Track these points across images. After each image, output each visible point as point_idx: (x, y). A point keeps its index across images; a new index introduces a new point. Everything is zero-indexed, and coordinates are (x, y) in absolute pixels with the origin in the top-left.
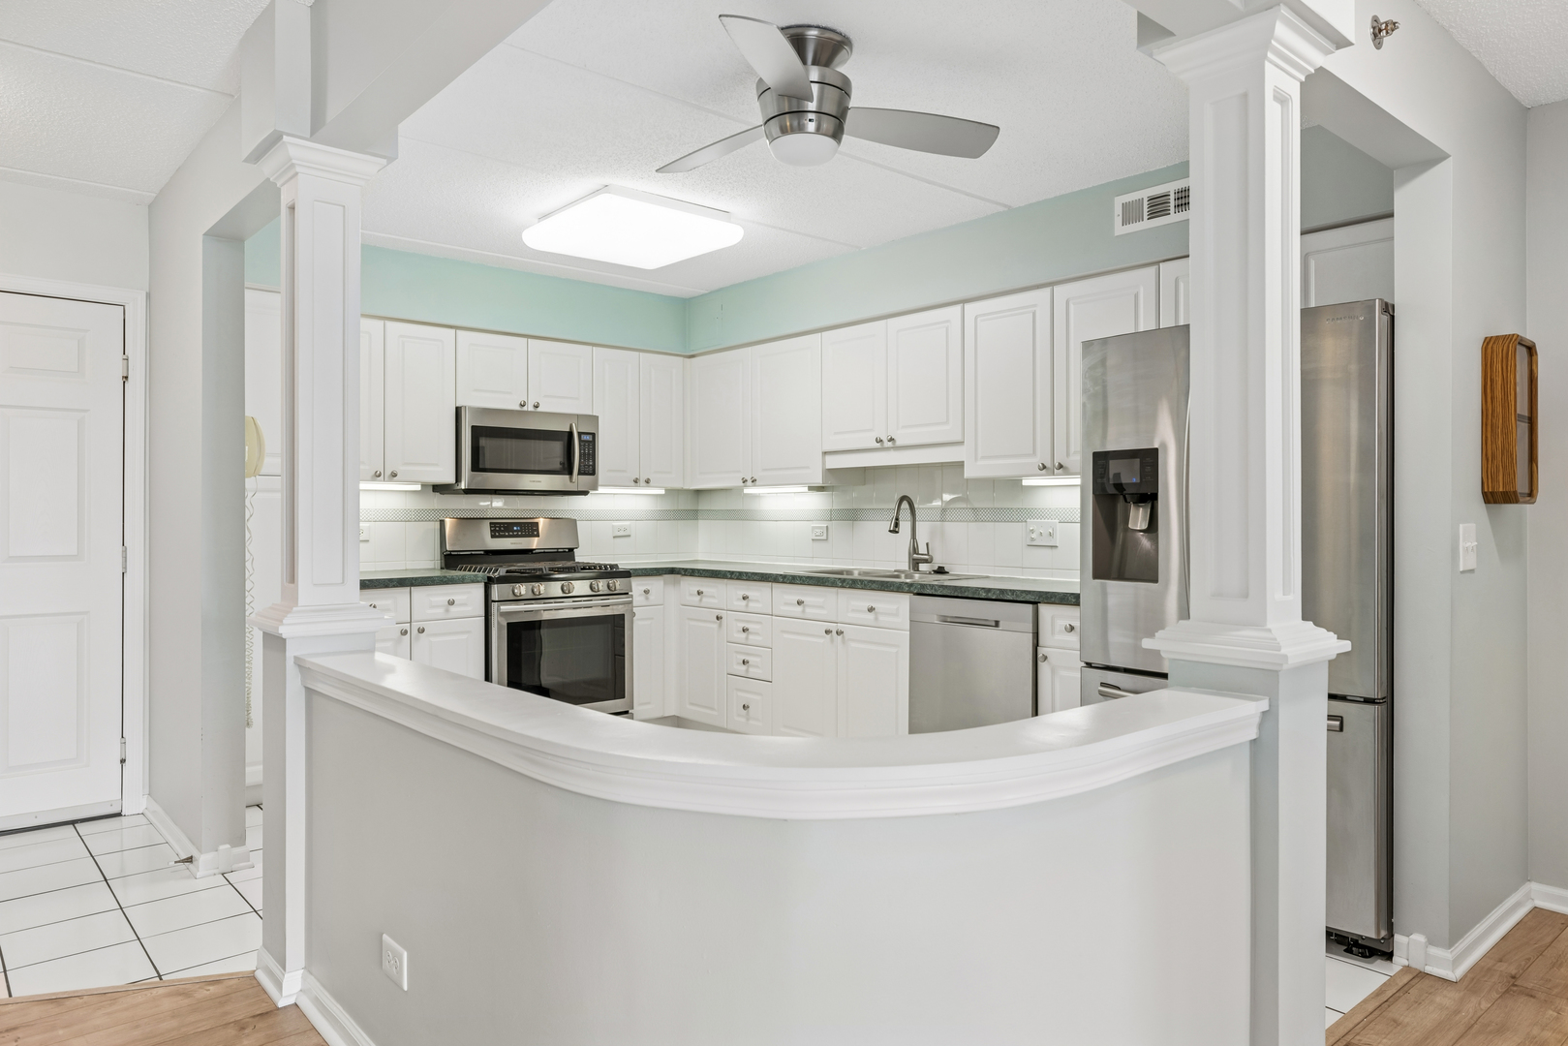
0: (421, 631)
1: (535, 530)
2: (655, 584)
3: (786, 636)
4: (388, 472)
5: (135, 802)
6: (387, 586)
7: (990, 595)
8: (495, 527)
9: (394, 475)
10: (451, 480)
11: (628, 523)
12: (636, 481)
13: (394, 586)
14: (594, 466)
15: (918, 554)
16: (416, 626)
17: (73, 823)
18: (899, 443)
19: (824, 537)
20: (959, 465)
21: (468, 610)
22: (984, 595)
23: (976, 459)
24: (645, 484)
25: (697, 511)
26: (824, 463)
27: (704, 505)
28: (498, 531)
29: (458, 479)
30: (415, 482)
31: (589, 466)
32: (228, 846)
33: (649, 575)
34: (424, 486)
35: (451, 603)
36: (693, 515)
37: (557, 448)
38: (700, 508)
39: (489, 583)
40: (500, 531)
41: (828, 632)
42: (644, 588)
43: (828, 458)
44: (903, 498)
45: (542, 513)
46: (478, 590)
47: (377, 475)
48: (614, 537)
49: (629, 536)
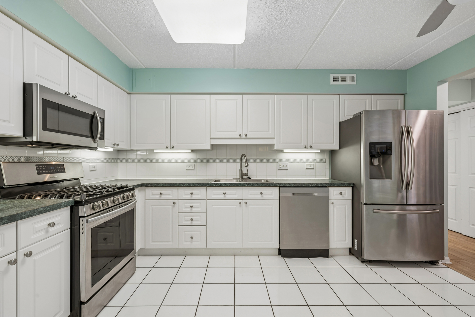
1: (63, 169)
3: (215, 207)
7: (313, 186)
8: (39, 168)
11: (95, 164)
12: (114, 145)
14: (103, 135)
15: (243, 173)
18: (248, 136)
19: (193, 168)
22: (310, 186)
23: (280, 143)
24: (117, 146)
27: (121, 156)
36: (117, 160)
38: (119, 157)
41: (240, 203)
44: (243, 155)
48: (90, 171)
49: (96, 170)
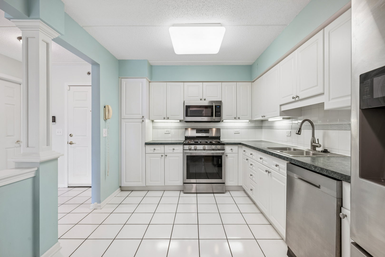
0: (166, 156)
1: (208, 131)
2: (235, 148)
3: (259, 169)
6: (158, 145)
7: (316, 170)
8: (198, 130)
9: (168, 118)
11: (239, 130)
12: (235, 118)
13: (159, 145)
14: (220, 114)
15: (315, 143)
16: (165, 154)
18: (300, 98)
19: (290, 135)
20: (322, 104)
21: (178, 151)
23: (329, 100)
24: (238, 119)
25: (262, 126)
26: (280, 109)
27: (264, 124)
28: (198, 132)
29: (184, 119)
30: (178, 120)
31: (219, 114)
32: (96, 203)
33: (232, 145)
35: (174, 149)
36: (261, 127)
40: (199, 131)
41: (266, 171)
42: (231, 148)
43: (282, 107)
44: (306, 121)
45: (214, 127)
46: (181, 146)
47: (164, 118)
48: (234, 133)
49: (239, 133)
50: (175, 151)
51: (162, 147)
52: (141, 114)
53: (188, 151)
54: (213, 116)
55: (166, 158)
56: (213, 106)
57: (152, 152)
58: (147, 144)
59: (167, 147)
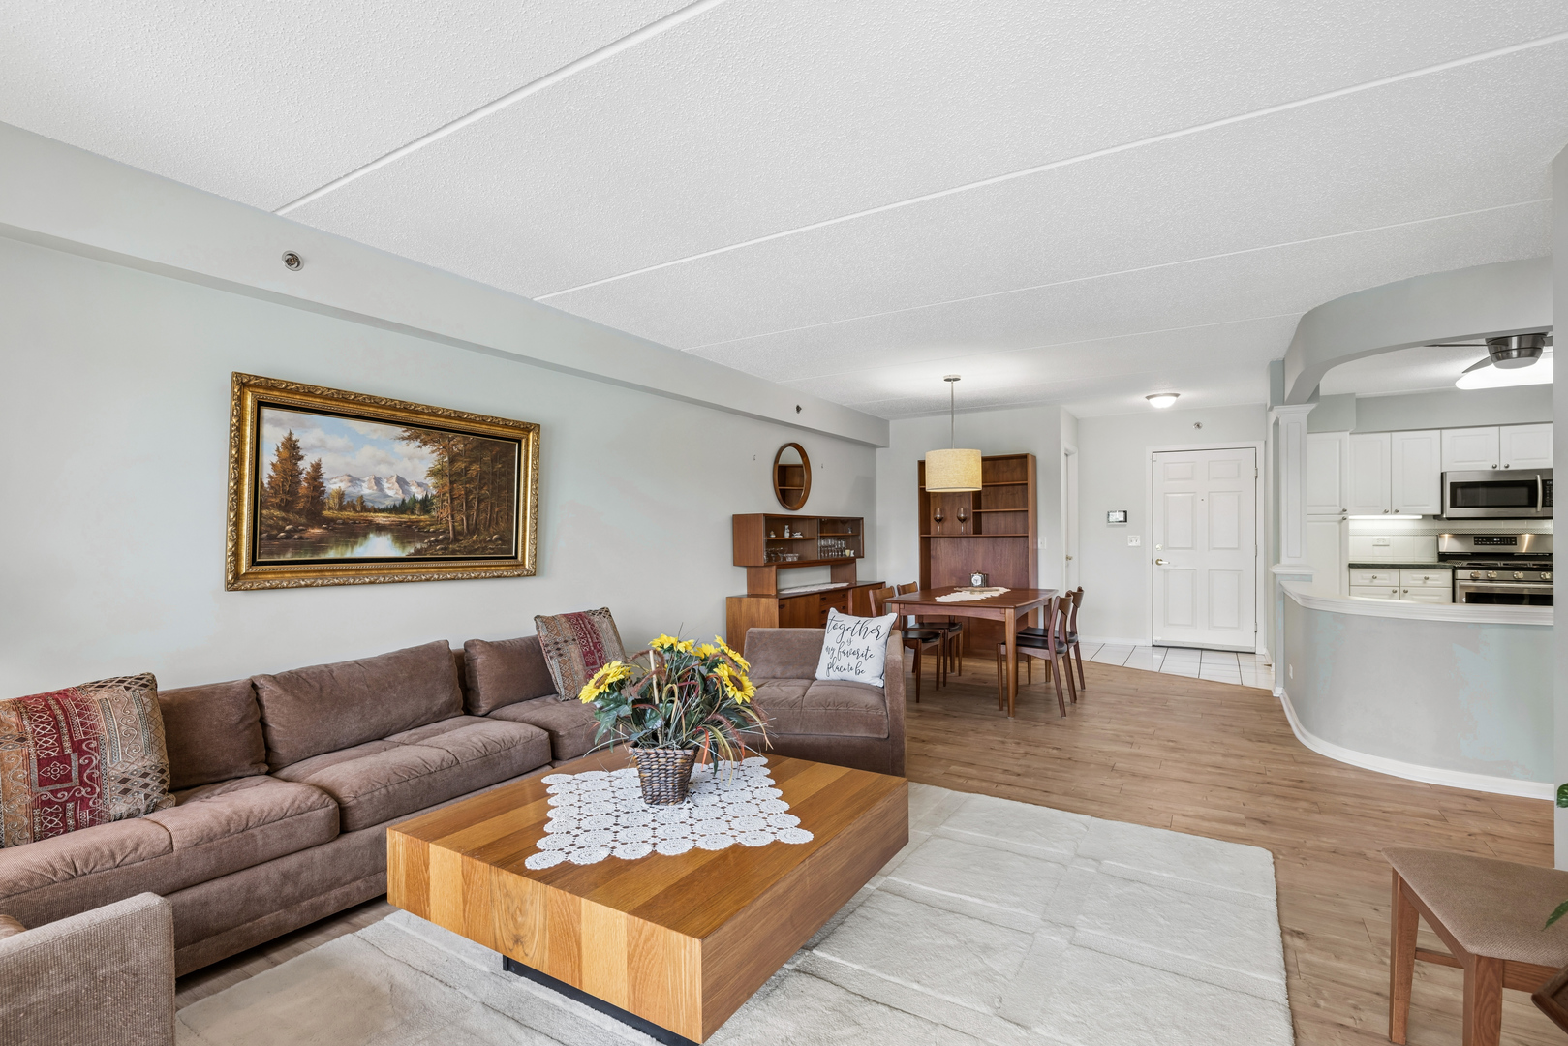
0: (1406, 592)
1: (1513, 541)
4: (1393, 511)
5: (1261, 650)
6: (1382, 568)
9: (1397, 512)
10: (1439, 513)
13: (1386, 568)
16: (1402, 589)
17: (1236, 652)
21: (1439, 584)
29: (1442, 513)
31: (1549, 502)
34: (1424, 516)
35: (1427, 579)
37: (1525, 491)
39: (1454, 570)
40: (1483, 539)
46: (1448, 574)
47: (1386, 512)
50: (1428, 582)
51: (1394, 573)
52: (1338, 503)
53: (1471, 583)
54: (1535, 505)
55: (1404, 596)
56: (1536, 482)
57: (1367, 582)
58: (1352, 566)
59: (1405, 573)
